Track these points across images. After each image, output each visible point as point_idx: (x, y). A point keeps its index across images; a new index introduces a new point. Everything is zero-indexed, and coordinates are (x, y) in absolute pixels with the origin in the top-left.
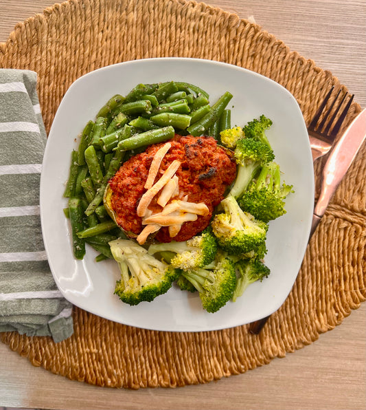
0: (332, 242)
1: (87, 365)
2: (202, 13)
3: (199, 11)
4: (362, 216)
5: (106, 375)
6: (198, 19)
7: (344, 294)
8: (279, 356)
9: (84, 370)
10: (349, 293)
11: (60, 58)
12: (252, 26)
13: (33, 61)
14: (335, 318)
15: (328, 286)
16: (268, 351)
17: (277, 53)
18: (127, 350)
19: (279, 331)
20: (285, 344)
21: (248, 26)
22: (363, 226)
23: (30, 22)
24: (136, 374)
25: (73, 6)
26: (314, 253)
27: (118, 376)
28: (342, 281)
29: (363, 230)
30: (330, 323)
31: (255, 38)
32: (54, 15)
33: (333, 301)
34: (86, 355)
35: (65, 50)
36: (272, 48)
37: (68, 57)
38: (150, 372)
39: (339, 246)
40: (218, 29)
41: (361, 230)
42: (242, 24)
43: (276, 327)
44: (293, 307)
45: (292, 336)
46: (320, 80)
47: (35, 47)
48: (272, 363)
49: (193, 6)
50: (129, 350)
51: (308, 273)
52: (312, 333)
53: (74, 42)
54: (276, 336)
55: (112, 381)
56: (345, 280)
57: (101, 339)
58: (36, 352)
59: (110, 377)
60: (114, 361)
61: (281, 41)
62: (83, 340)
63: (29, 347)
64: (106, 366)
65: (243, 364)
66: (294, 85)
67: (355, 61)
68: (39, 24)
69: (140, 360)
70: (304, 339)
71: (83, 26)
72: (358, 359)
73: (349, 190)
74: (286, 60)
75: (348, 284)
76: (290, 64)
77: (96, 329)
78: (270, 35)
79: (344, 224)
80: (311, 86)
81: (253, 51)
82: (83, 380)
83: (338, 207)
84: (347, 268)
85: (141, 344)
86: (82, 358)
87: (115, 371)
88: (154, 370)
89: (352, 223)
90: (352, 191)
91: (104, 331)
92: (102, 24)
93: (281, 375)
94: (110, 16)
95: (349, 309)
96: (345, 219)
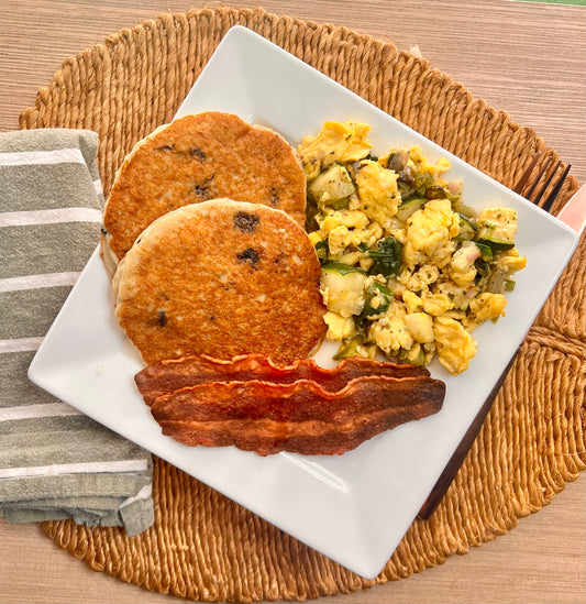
0: (536, 382)
1: (173, 569)
2: (343, 42)
3: (338, 38)
4: (580, 343)
5: (201, 583)
6: (336, 51)
7: (554, 458)
8: (458, 553)
9: (168, 576)
10: (562, 457)
11: (130, 111)
12: (416, 61)
13: (90, 115)
14: (542, 495)
15: (531, 448)
16: (442, 545)
17: (454, 102)
18: (232, 545)
19: (459, 514)
20: (468, 533)
21: (411, 61)
22: (581, 357)
23: (85, 57)
24: (246, 581)
25: (149, 33)
26: (510, 399)
27: (219, 584)
28: (552, 440)
29: (582, 364)
30: (533, 502)
31: (421, 80)
32: (121, 46)
33: (537, 469)
34: (171, 553)
35: (137, 97)
36: (447, 94)
37: (143, 109)
38: (267, 579)
39: (546, 388)
40: (365, 67)
41: (579, 364)
42: (402, 59)
43: (455, 509)
44: (479, 480)
45: (478, 522)
46: (519, 141)
47: (93, 93)
48: (448, 562)
49: (329, 32)
50: (236, 545)
51: (501, 430)
52: (508, 518)
53: (150, 86)
54: (454, 523)
55: (210, 593)
56: (555, 438)
57: (193, 529)
58: (96, 550)
59: (208, 586)
60: (213, 562)
61: (460, 83)
62: (166, 530)
63: (86, 542)
64: (202, 571)
65: (405, 565)
66: (479, 149)
67: (569, 113)
68: (99, 59)
69: (252, 560)
70: (496, 527)
71: (164, 63)
72: (574, 556)
73: (561, 305)
74: (467, 112)
75: (560, 444)
76: (473, 119)
77: (186, 515)
78: (443, 75)
79: (554, 356)
80: (504, 151)
81: (419, 99)
82: (167, 592)
83: (546, 330)
84: (558, 419)
85: (254, 536)
86: (166, 559)
87: (214, 577)
88: (273, 574)
89: (566, 353)
90: (565, 307)
91: (197, 517)
92: (192, 59)
93: (460, 580)
94: (204, 47)
95: (562, 481)
96: (555, 349)
